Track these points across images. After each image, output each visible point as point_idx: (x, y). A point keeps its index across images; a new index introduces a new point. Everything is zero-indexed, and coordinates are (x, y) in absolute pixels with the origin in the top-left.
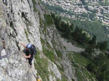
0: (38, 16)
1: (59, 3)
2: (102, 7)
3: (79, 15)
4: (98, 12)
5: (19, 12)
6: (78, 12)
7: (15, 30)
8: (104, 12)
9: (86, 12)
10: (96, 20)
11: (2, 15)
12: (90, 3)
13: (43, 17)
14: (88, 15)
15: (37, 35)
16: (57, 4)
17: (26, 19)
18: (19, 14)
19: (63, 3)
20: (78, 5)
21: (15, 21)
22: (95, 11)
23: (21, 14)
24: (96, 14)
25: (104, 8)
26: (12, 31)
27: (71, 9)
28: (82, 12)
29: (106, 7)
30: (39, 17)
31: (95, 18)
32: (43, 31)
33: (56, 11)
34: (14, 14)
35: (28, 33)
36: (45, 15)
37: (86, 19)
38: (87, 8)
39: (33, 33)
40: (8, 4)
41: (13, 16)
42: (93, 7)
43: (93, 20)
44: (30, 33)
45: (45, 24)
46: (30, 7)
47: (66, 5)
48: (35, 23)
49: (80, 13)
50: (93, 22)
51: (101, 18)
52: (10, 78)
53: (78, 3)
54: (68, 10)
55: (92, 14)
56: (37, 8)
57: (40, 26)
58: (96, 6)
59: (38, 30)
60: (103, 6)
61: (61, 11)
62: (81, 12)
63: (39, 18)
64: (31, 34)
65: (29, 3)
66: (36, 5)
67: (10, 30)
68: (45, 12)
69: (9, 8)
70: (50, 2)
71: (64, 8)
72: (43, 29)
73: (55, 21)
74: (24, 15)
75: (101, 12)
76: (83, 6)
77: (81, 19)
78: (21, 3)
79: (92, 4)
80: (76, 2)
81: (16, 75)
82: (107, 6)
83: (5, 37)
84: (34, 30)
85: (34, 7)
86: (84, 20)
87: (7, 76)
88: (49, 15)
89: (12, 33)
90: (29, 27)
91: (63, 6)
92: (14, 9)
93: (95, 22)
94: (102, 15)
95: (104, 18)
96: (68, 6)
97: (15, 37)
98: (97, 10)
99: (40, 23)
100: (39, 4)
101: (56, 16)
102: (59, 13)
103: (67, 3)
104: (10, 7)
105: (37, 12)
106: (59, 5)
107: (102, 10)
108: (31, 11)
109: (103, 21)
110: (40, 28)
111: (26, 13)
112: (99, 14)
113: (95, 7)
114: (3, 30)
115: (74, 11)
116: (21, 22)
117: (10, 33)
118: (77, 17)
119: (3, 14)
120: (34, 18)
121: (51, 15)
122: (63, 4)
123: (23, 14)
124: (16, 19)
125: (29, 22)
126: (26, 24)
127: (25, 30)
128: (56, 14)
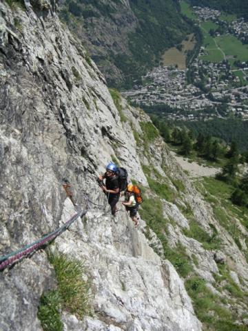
0: (130, 127)
1: (162, 98)
2: (236, 91)
3: (199, 111)
4: (231, 100)
5: (96, 128)
6: (197, 108)
7: (91, 161)
8: (242, 98)
9: (211, 103)
10: (231, 114)
11: (57, 141)
12: (214, 88)
13: (138, 128)
14: (216, 108)
15: (134, 160)
16: (159, 101)
17: (111, 138)
18: (96, 131)
19: (167, 97)
20: (195, 94)
21: (88, 145)
22: (226, 100)
23: (100, 131)
24: (229, 104)
25: (240, 90)
26: (86, 163)
27: (184, 105)
28: (203, 105)
29: (243, 88)
30: (133, 129)
31: (228, 111)
32: (143, 152)
33: (158, 113)
34: (84, 133)
35: (118, 160)
36: (141, 124)
37: (214, 117)
38: (210, 98)
39: (126, 159)
40: (71, 119)
41: (84, 137)
42: (221, 92)
43: (226, 116)
44: (121, 159)
45: (144, 140)
46: (114, 116)
47: (174, 100)
48: (126, 141)
49: (200, 109)
50: (226, 118)
51: (238, 109)
52: (86, 244)
53: (193, 92)
54: (179, 107)
55: (222, 106)
56: (125, 115)
57: (137, 145)
58: (225, 90)
59: (135, 151)
60: (237, 87)
61: (168, 112)
62: (201, 107)
63: (132, 132)
64: (124, 160)
65: (110, 110)
66: (123, 111)
67: (82, 161)
68: (141, 119)
69: (74, 125)
70: (146, 99)
71: (171, 106)
72: (142, 149)
73: (161, 131)
74: (105, 132)
75: (236, 99)
76: (203, 95)
77: (204, 117)
78: (96, 112)
79: (218, 88)
80: (190, 91)
81: (101, 236)
82: (245, 86)
83: (70, 177)
84: (127, 154)
85: (120, 114)
86: (210, 118)
87: (79, 242)
88: (149, 123)
89: (87, 167)
90: (119, 150)
91: (170, 102)
92: (82, 125)
93: (229, 117)
94: (239, 104)
95: (243, 108)
96: (178, 100)
97: (94, 173)
98: (229, 97)
99: (136, 138)
100: (127, 107)
101: (161, 121)
102: (165, 115)
103: (175, 95)
104: (76, 123)
105: (128, 122)
106: (162, 101)
107: (237, 95)
108: (117, 122)
109: (242, 113)
110: (138, 148)
111: (108, 127)
112: (234, 103)
113: (224, 92)
114: (62, 167)
115: (189, 107)
116: (104, 144)
117: (84, 167)
118: (198, 116)
119: (59, 139)
120: (124, 133)
121: (151, 121)
122: (169, 99)
123: (103, 130)
124: (88, 141)
125: (117, 142)
126: (112, 146)
127: (112, 156)
128: (161, 118)
